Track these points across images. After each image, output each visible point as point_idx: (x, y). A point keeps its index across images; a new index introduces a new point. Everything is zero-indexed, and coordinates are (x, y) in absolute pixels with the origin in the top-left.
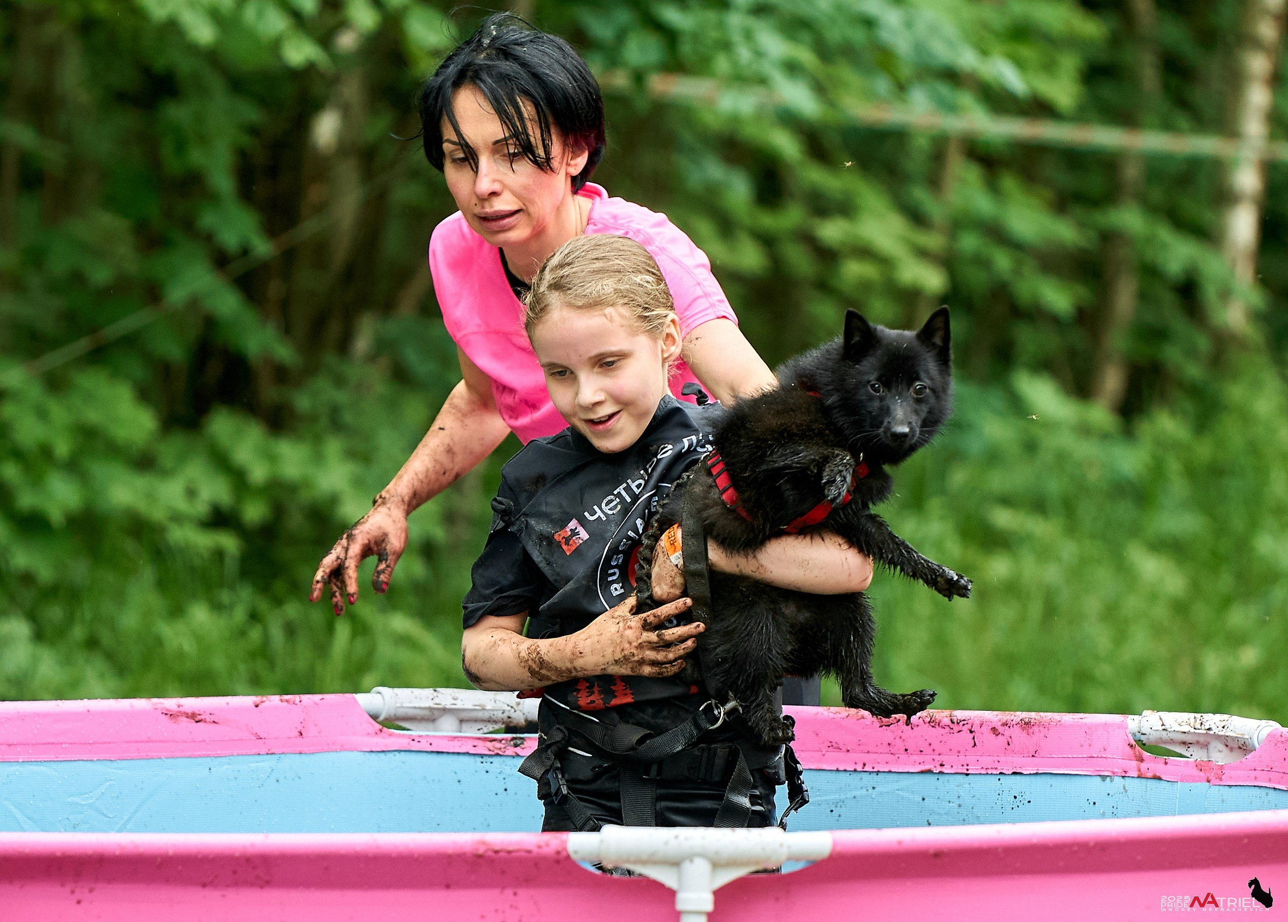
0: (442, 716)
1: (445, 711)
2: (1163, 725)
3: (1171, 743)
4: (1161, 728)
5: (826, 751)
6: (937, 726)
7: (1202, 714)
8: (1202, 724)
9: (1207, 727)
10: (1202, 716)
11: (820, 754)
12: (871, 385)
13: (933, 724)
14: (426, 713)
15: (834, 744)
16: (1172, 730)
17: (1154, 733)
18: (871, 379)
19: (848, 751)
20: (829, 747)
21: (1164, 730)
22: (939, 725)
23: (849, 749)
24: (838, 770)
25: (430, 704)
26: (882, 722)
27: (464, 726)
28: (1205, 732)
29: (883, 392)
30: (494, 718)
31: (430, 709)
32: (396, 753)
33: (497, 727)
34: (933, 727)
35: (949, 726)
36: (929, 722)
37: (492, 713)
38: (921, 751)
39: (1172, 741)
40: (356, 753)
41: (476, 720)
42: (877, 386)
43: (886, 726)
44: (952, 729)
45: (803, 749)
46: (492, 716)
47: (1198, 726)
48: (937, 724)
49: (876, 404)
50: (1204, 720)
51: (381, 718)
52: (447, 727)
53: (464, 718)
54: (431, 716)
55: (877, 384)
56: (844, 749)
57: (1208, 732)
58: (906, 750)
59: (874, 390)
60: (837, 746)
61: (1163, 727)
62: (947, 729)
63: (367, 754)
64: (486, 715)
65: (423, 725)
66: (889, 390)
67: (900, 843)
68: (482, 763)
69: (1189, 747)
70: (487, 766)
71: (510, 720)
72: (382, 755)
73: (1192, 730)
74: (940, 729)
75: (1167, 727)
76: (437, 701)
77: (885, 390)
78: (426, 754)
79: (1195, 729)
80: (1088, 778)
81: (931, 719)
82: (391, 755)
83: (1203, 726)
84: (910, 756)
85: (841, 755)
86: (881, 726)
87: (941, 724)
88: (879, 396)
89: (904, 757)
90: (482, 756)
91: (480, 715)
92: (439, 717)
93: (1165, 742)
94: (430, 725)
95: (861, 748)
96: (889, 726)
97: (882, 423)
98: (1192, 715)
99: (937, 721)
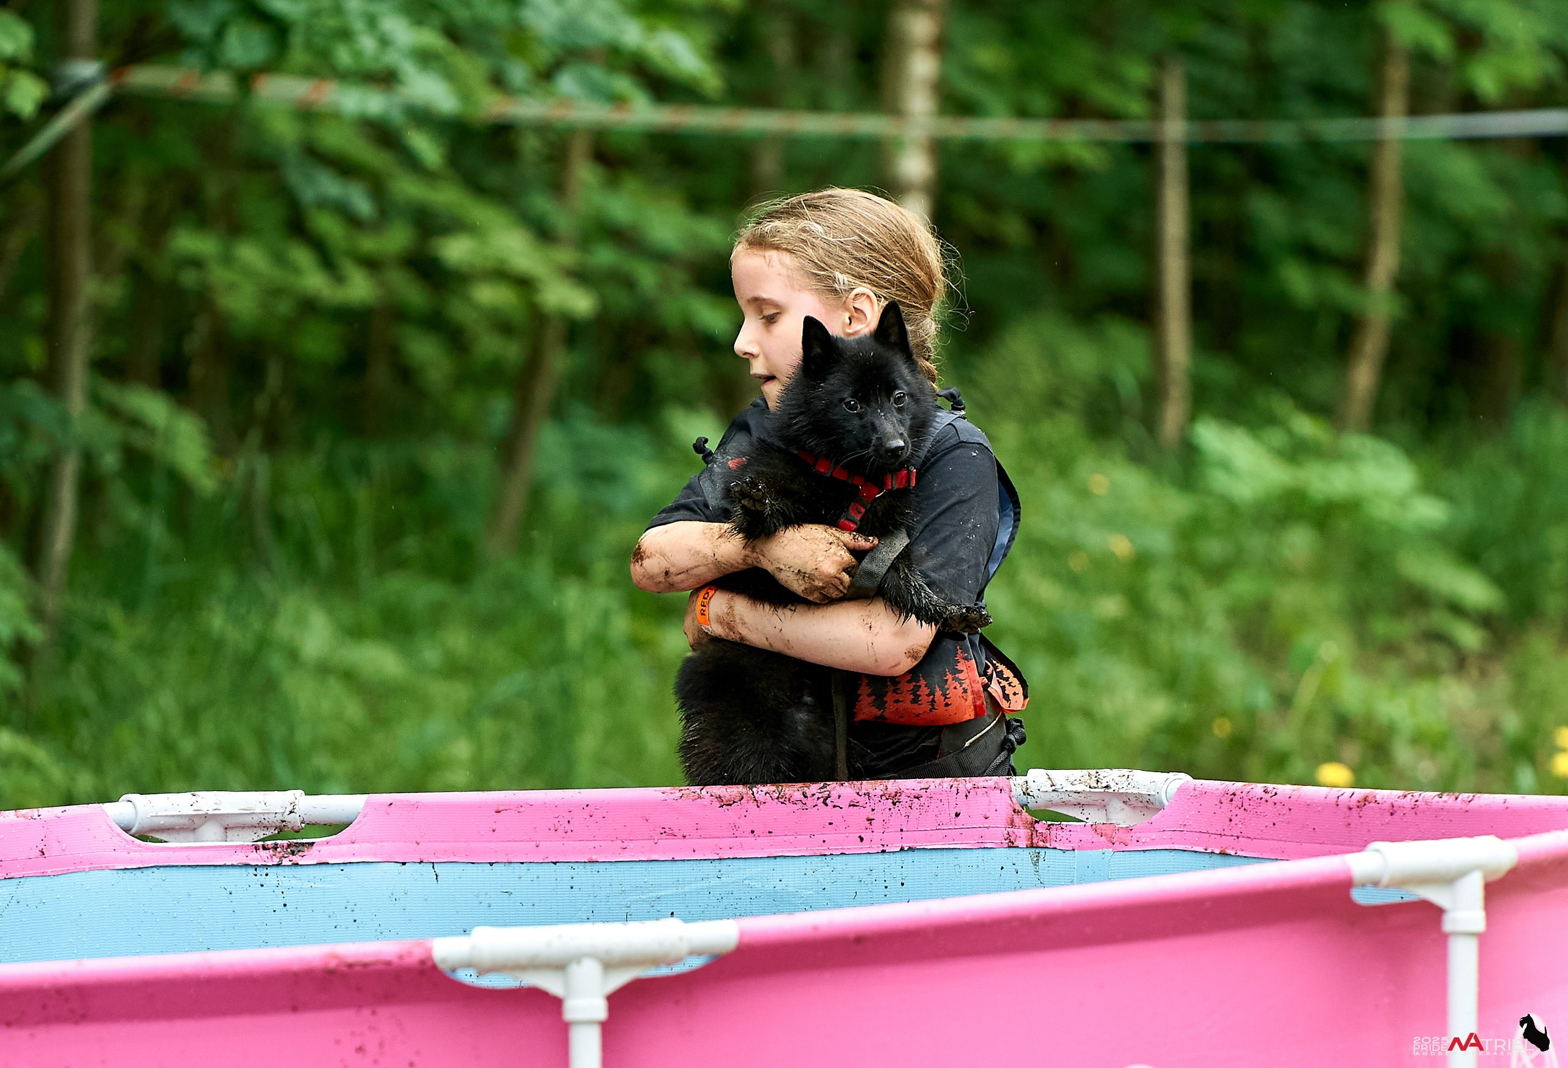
0: (204, 824)
1: (206, 817)
2: (1053, 785)
3: (1062, 805)
4: (1050, 789)
5: (658, 839)
6: (787, 802)
7: (1098, 771)
8: (1098, 781)
9: (1104, 785)
10: (1097, 772)
11: (652, 842)
12: (845, 404)
13: (782, 800)
14: (185, 821)
15: (667, 830)
16: (1064, 790)
17: (1042, 795)
18: (846, 396)
19: (684, 837)
20: (662, 834)
21: (1054, 790)
22: (789, 800)
23: (685, 834)
24: (673, 860)
25: (190, 811)
26: (723, 801)
27: (230, 833)
28: (1102, 790)
29: (861, 408)
30: (265, 822)
31: (191, 817)
32: (155, 869)
33: (268, 833)
34: (782, 803)
35: (801, 801)
36: (778, 798)
37: (263, 817)
38: (770, 832)
39: (1064, 804)
40: (107, 872)
41: (243, 827)
42: (852, 403)
43: (727, 805)
44: (805, 804)
45: (631, 838)
46: (263, 821)
47: (1094, 784)
48: (787, 800)
49: (856, 422)
50: (1101, 777)
51: (133, 831)
52: (211, 836)
53: (229, 825)
54: (190, 825)
55: (853, 401)
56: (680, 835)
57: (1106, 790)
58: (753, 832)
59: (850, 408)
60: (671, 832)
61: (1053, 788)
62: (800, 805)
63: (122, 872)
64: (256, 820)
65: (183, 835)
66: (868, 405)
67: (815, 928)
68: (256, 875)
69: (1083, 810)
70: (262, 879)
71: (284, 823)
72: (138, 872)
73: (1087, 789)
74: (791, 804)
75: (1058, 787)
76: (195, 807)
77: (864, 406)
78: (190, 868)
79: (1090, 787)
80: (968, 852)
81: (780, 794)
82: (149, 871)
83: (1099, 783)
84: (758, 838)
85: (679, 842)
86: (722, 806)
87: (791, 800)
88: (857, 413)
89: (751, 840)
90: (256, 867)
91: (248, 820)
92: (200, 826)
93: (1057, 805)
94: (191, 836)
95: (700, 832)
96: (730, 805)
97: (870, 441)
98: (1085, 772)
99: (787, 796)
